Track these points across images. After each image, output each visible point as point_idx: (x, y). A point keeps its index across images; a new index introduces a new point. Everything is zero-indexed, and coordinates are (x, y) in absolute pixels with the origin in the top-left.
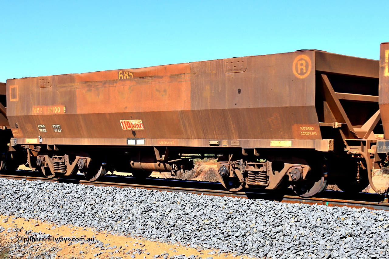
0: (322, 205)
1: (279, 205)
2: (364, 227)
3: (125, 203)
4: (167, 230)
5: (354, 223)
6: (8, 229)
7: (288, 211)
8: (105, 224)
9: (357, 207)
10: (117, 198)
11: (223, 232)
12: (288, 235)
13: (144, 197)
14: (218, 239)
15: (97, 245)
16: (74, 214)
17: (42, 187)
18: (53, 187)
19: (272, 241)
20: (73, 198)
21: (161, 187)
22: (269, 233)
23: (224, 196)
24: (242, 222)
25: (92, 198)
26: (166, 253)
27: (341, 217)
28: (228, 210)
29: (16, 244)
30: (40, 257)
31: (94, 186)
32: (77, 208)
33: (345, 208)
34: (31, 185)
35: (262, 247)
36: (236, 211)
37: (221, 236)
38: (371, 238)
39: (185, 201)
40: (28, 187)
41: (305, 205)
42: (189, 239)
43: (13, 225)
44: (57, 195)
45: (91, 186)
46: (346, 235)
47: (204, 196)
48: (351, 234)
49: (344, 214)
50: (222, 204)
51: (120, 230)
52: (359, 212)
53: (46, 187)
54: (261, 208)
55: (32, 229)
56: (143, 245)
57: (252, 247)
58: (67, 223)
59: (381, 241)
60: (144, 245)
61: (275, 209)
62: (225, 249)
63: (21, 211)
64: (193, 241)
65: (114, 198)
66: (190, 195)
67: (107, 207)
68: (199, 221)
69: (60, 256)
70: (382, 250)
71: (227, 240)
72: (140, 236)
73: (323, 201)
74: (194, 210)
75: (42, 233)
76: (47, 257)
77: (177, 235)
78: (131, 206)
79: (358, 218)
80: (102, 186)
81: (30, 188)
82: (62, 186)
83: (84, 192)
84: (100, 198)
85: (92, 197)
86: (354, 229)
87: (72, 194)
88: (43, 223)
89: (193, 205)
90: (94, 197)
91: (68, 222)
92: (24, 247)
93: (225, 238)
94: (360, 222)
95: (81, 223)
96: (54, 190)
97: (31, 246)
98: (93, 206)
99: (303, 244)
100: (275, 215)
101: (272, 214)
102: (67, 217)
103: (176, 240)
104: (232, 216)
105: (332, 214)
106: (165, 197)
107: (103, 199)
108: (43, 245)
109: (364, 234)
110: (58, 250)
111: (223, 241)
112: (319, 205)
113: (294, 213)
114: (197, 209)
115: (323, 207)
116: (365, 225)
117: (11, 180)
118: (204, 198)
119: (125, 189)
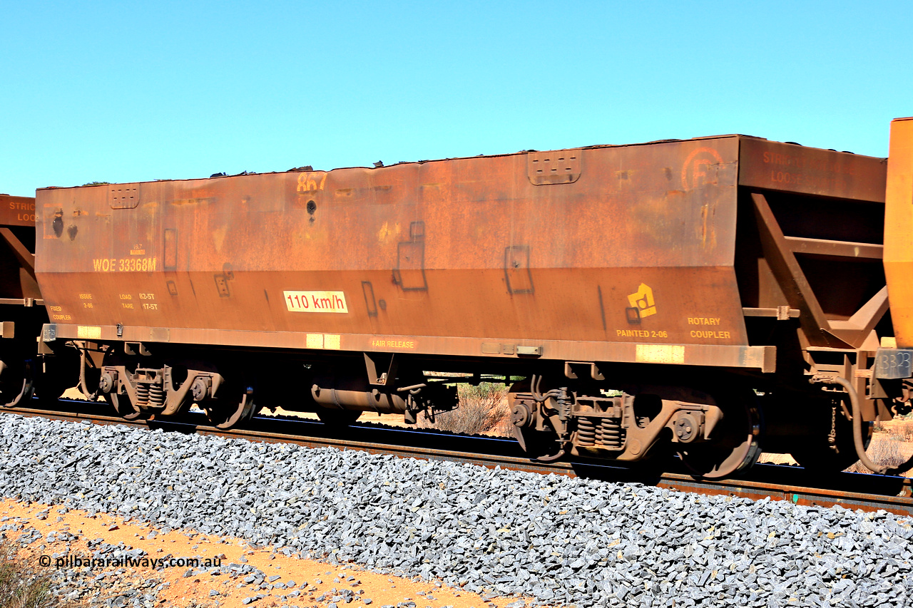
0: (783, 501)
1: (678, 497)
3: (317, 482)
7: (699, 513)
9: (866, 510)
10: (298, 472)
13: (362, 470)
15: (250, 577)
17: (128, 439)
18: (153, 442)
19: (660, 582)
20: (198, 468)
21: (402, 447)
23: (548, 473)
24: (589, 536)
26: (409, 601)
27: (826, 530)
28: (557, 507)
29: (66, 571)
30: (120, 601)
31: (248, 442)
32: (207, 492)
33: (836, 510)
34: (103, 435)
35: (635, 595)
39: (456, 482)
40: (95, 439)
41: (742, 499)
43: (61, 525)
44: (162, 459)
45: (240, 441)
47: (503, 472)
49: (835, 524)
50: (544, 492)
52: (872, 521)
54: (635, 504)
55: (103, 536)
56: (355, 582)
57: (611, 595)
60: (359, 583)
61: (669, 508)
62: (547, 596)
64: (473, 575)
65: (293, 470)
66: (469, 469)
67: (276, 491)
69: (165, 600)
73: (785, 492)
75: (125, 547)
76: (137, 602)
77: (435, 562)
79: (869, 534)
80: (265, 442)
81: (101, 441)
82: (174, 440)
83: (225, 455)
84: (260, 469)
85: (242, 466)
87: (194, 458)
88: (128, 523)
90: (246, 466)
91: (184, 523)
92: (83, 576)
94: (873, 544)
96: (155, 448)
98: (244, 489)
99: (732, 591)
101: (660, 519)
104: (565, 521)
105: (805, 523)
106: (411, 471)
108: (126, 574)
110: (160, 587)
111: (542, 578)
112: (774, 502)
113: (715, 517)
115: (784, 505)
116: (883, 551)
117: (57, 423)
118: (503, 477)
119: (319, 450)
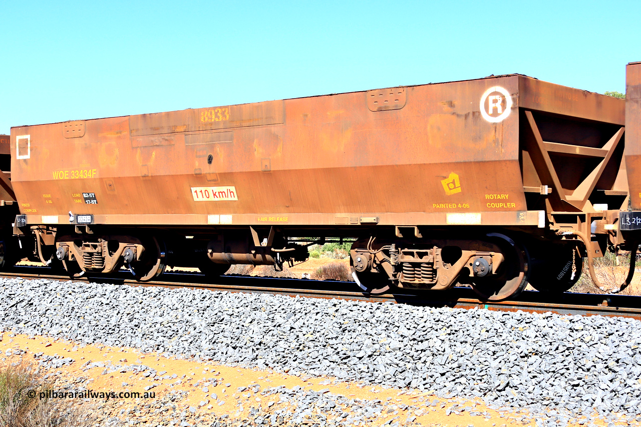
2: (554, 340)
4: (250, 350)
5: (538, 335)
6: (7, 351)
8: (152, 342)
11: (338, 353)
12: (440, 354)
14: (330, 362)
16: (104, 328)
22: (410, 351)
25: (129, 305)
36: (354, 320)
37: (335, 358)
38: (567, 356)
42: (286, 362)
46: (530, 353)
48: (537, 351)
51: (178, 351)
53: (55, 289)
58: (93, 342)
59: (585, 361)
63: (21, 325)
68: (298, 336)
70: (588, 373)
71: (345, 363)
72: (210, 360)
74: (289, 320)
78: (190, 315)
86: (540, 343)
89: (286, 312)
93: (342, 360)
95: (115, 341)
97: (46, 377)
100: (416, 326)
102: (92, 333)
103: (267, 365)
107: (146, 305)
109: (555, 351)
114: (293, 317)
